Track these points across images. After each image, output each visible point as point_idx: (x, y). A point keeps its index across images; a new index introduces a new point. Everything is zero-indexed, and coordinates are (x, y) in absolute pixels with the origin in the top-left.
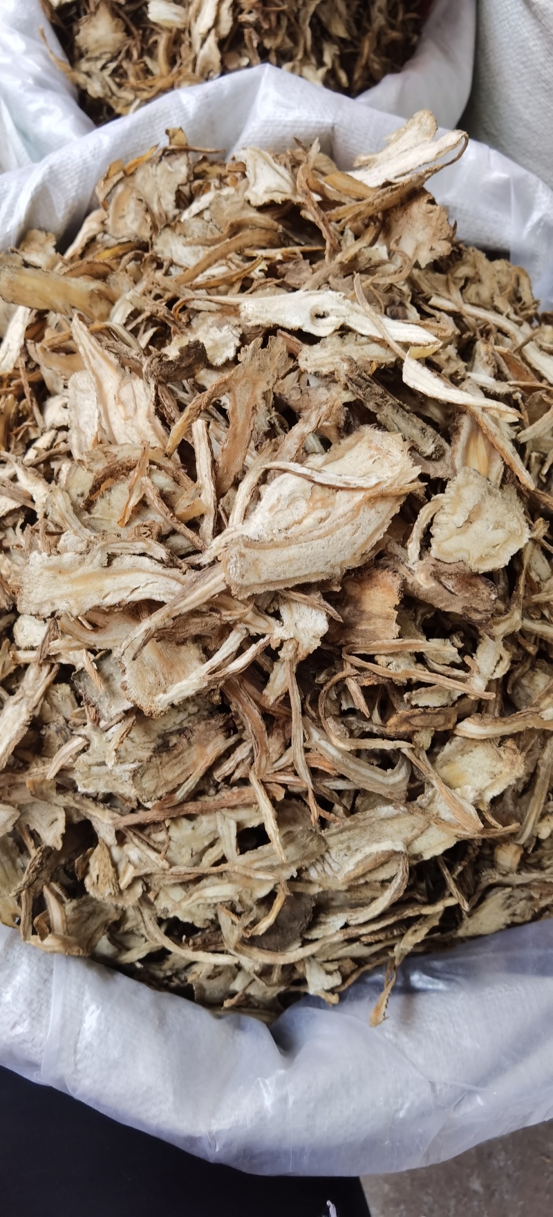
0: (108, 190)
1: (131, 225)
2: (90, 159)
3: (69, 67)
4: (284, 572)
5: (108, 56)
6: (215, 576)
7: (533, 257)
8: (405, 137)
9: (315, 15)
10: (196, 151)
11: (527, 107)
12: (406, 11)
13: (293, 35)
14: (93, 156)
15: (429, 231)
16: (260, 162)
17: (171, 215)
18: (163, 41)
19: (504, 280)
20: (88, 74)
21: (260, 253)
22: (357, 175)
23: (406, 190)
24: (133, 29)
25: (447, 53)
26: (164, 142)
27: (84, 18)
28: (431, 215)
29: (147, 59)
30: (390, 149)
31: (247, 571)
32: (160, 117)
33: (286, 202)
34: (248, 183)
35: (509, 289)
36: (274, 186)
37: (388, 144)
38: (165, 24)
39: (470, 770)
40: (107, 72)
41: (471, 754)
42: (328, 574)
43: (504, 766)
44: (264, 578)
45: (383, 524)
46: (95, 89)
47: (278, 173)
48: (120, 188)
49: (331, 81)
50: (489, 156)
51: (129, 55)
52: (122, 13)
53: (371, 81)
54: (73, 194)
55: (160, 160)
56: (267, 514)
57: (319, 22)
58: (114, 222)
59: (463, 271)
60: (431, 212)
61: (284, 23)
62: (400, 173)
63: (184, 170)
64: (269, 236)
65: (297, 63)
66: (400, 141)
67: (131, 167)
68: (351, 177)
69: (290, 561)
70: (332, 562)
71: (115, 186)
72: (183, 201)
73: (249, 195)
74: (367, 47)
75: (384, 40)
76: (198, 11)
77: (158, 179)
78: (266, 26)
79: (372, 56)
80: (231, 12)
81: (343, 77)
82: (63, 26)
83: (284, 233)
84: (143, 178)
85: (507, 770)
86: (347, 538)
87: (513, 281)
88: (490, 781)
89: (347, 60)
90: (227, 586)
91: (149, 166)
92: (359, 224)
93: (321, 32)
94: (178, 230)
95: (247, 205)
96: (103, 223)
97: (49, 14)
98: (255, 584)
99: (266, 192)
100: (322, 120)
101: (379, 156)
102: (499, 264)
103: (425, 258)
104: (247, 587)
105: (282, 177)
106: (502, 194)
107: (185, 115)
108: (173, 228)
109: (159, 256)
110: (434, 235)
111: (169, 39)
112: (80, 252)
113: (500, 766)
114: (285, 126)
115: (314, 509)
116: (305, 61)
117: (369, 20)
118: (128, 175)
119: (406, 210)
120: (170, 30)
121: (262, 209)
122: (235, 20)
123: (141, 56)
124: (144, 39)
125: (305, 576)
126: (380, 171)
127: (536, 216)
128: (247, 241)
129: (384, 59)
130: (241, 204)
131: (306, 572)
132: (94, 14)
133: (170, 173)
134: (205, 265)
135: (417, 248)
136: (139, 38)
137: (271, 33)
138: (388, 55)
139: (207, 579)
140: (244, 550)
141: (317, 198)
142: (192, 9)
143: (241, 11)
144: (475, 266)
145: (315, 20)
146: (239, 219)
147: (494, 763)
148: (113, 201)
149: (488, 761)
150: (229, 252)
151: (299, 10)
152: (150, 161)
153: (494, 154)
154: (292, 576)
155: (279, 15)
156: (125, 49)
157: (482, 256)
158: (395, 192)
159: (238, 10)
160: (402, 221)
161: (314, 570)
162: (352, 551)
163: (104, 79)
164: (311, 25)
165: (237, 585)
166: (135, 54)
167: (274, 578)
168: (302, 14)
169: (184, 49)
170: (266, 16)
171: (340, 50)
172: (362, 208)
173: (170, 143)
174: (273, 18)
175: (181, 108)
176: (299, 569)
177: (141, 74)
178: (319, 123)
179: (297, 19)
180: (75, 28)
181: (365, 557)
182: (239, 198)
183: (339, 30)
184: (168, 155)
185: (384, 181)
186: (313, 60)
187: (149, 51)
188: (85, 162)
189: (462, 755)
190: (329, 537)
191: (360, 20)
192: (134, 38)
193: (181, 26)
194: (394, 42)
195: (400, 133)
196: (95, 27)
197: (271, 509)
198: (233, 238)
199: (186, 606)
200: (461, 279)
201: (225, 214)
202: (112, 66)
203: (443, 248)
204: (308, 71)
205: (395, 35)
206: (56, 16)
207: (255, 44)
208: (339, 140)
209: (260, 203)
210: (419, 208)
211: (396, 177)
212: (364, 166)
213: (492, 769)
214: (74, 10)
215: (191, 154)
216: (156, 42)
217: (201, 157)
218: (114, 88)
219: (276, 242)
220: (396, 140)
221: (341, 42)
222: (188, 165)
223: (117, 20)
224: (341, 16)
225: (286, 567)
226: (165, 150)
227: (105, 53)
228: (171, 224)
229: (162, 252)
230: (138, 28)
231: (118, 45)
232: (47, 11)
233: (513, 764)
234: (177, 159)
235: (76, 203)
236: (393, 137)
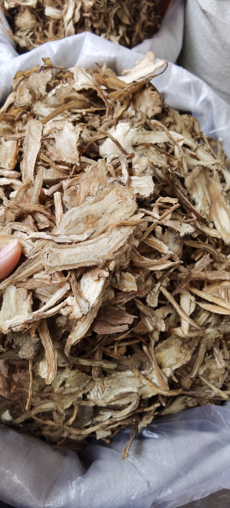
0: (17, 83)
1: (26, 98)
2: (11, 71)
3: (12, 34)
4: (72, 260)
5: (29, 30)
6: (36, 263)
7: (201, 115)
8: (143, 62)
9: (116, 15)
10: (56, 68)
11: (205, 54)
12: (156, 14)
13: (106, 22)
14: (12, 69)
15: (152, 102)
16: (80, 72)
17: (43, 95)
18: (51, 24)
19: (187, 123)
20: (20, 37)
21: (79, 111)
22: (121, 78)
23: (141, 84)
24: (40, 19)
25: (171, 31)
26: (42, 64)
27: (20, 13)
28: (152, 96)
29: (45, 31)
30: (136, 68)
31: (53, 259)
32: (42, 53)
33: (90, 89)
34: (74, 81)
35: (189, 127)
36: (85, 82)
37: (135, 65)
38: (52, 17)
39: (168, 356)
40: (29, 37)
41: (169, 349)
42: (96, 262)
43: (182, 356)
44: (62, 263)
45: (124, 238)
46: (23, 43)
47: (87, 77)
48: (22, 83)
49: (122, 42)
50: (182, 72)
51: (38, 29)
52: (35, 12)
53: (140, 41)
54: (3, 85)
55: (40, 71)
56: (63, 230)
57: (118, 17)
58: (19, 97)
59: (168, 120)
60: (152, 94)
61: (102, 17)
62: (139, 77)
63: (50, 76)
64: (83, 104)
65: (108, 34)
66: (141, 64)
67: (27, 74)
68: (118, 79)
69: (76, 255)
70: (98, 256)
71: (20, 82)
72: (49, 88)
73: (74, 86)
74: (137, 28)
75: (146, 26)
76: (66, 12)
77: (39, 79)
78: (94, 18)
79: (140, 32)
80: (80, 12)
81: (128, 40)
82: (10, 17)
83: (89, 103)
84: (32, 79)
85: (183, 357)
86: (105, 244)
87: (191, 124)
88: (175, 362)
89: (130, 33)
90: (43, 266)
91: (35, 74)
92: (122, 99)
93: (118, 22)
94: (44, 101)
95: (73, 90)
96: (15, 98)
97: (4, 12)
98: (57, 266)
99: (81, 85)
100: (110, 55)
101: (132, 70)
102: (185, 116)
103: (150, 114)
104: (53, 267)
105: (89, 79)
106: (188, 87)
107: (53, 53)
108: (42, 101)
109: (35, 113)
110: (154, 104)
111: (54, 24)
112: (6, 110)
113: (180, 355)
114: (95, 58)
115: (88, 228)
116: (111, 33)
117: (139, 17)
118: (26, 77)
119: (142, 93)
120: (54, 19)
121: (80, 92)
122: (81, 16)
123: (43, 30)
124: (44, 23)
125: (84, 262)
126: (131, 77)
127: (202, 97)
128: (72, 106)
129: (146, 33)
130: (70, 90)
131: (84, 261)
132: (23, 12)
133: (44, 77)
134: (52, 116)
135: (147, 110)
136: (42, 22)
137: (97, 21)
138: (147, 32)
139: (31, 264)
140: (52, 249)
141: (103, 88)
142: (64, 11)
143: (84, 12)
144: (173, 117)
145: (115, 17)
146: (69, 96)
147: (178, 354)
148: (19, 88)
149: (176, 353)
150: (64, 110)
151: (109, 12)
152: (36, 72)
153: (184, 71)
154: (77, 262)
155: (100, 14)
156: (36, 27)
157: (177, 113)
158: (137, 86)
159: (83, 12)
160: (140, 98)
161: (89, 259)
162: (108, 251)
163: (27, 39)
164: (114, 19)
165: (48, 266)
166: (40, 29)
167: (68, 263)
168: (110, 14)
169: (60, 28)
170: (94, 14)
171: (127, 29)
172: (123, 93)
173: (45, 64)
174: (97, 15)
175: (51, 49)
176: (80, 259)
177: (43, 38)
178: (109, 57)
179: (108, 16)
180: (16, 18)
181: (116, 254)
182: (70, 88)
183: (126, 21)
184: (44, 69)
185: (133, 81)
186: (115, 33)
187: (46, 28)
188: (9, 72)
189: (165, 349)
190: (96, 243)
191: (135, 16)
192: (40, 23)
193: (59, 18)
194: (149, 27)
195: (141, 61)
196: (23, 18)
197: (65, 228)
198: (66, 105)
199: (20, 278)
200: (167, 123)
201: (63, 94)
202: (31, 34)
203: (158, 110)
204: (112, 38)
205: (149, 23)
206: (8, 13)
207: (90, 25)
208: (118, 64)
209: (79, 89)
210: (148, 93)
211: (138, 79)
212: (125, 75)
213: (177, 356)
214: (15, 11)
215: (54, 69)
216: (48, 25)
217: (59, 71)
218: (31, 43)
219: (86, 106)
220: (139, 64)
221: (128, 26)
222: (52, 74)
223: (33, 15)
224: (127, 15)
225: (74, 258)
226: (42, 67)
227: (28, 28)
228: (41, 98)
229: (36, 111)
230: (42, 18)
231: (33, 25)
232: (3, 10)
233: (186, 355)
234: (47, 71)
235: (5, 89)
236: (138, 62)
